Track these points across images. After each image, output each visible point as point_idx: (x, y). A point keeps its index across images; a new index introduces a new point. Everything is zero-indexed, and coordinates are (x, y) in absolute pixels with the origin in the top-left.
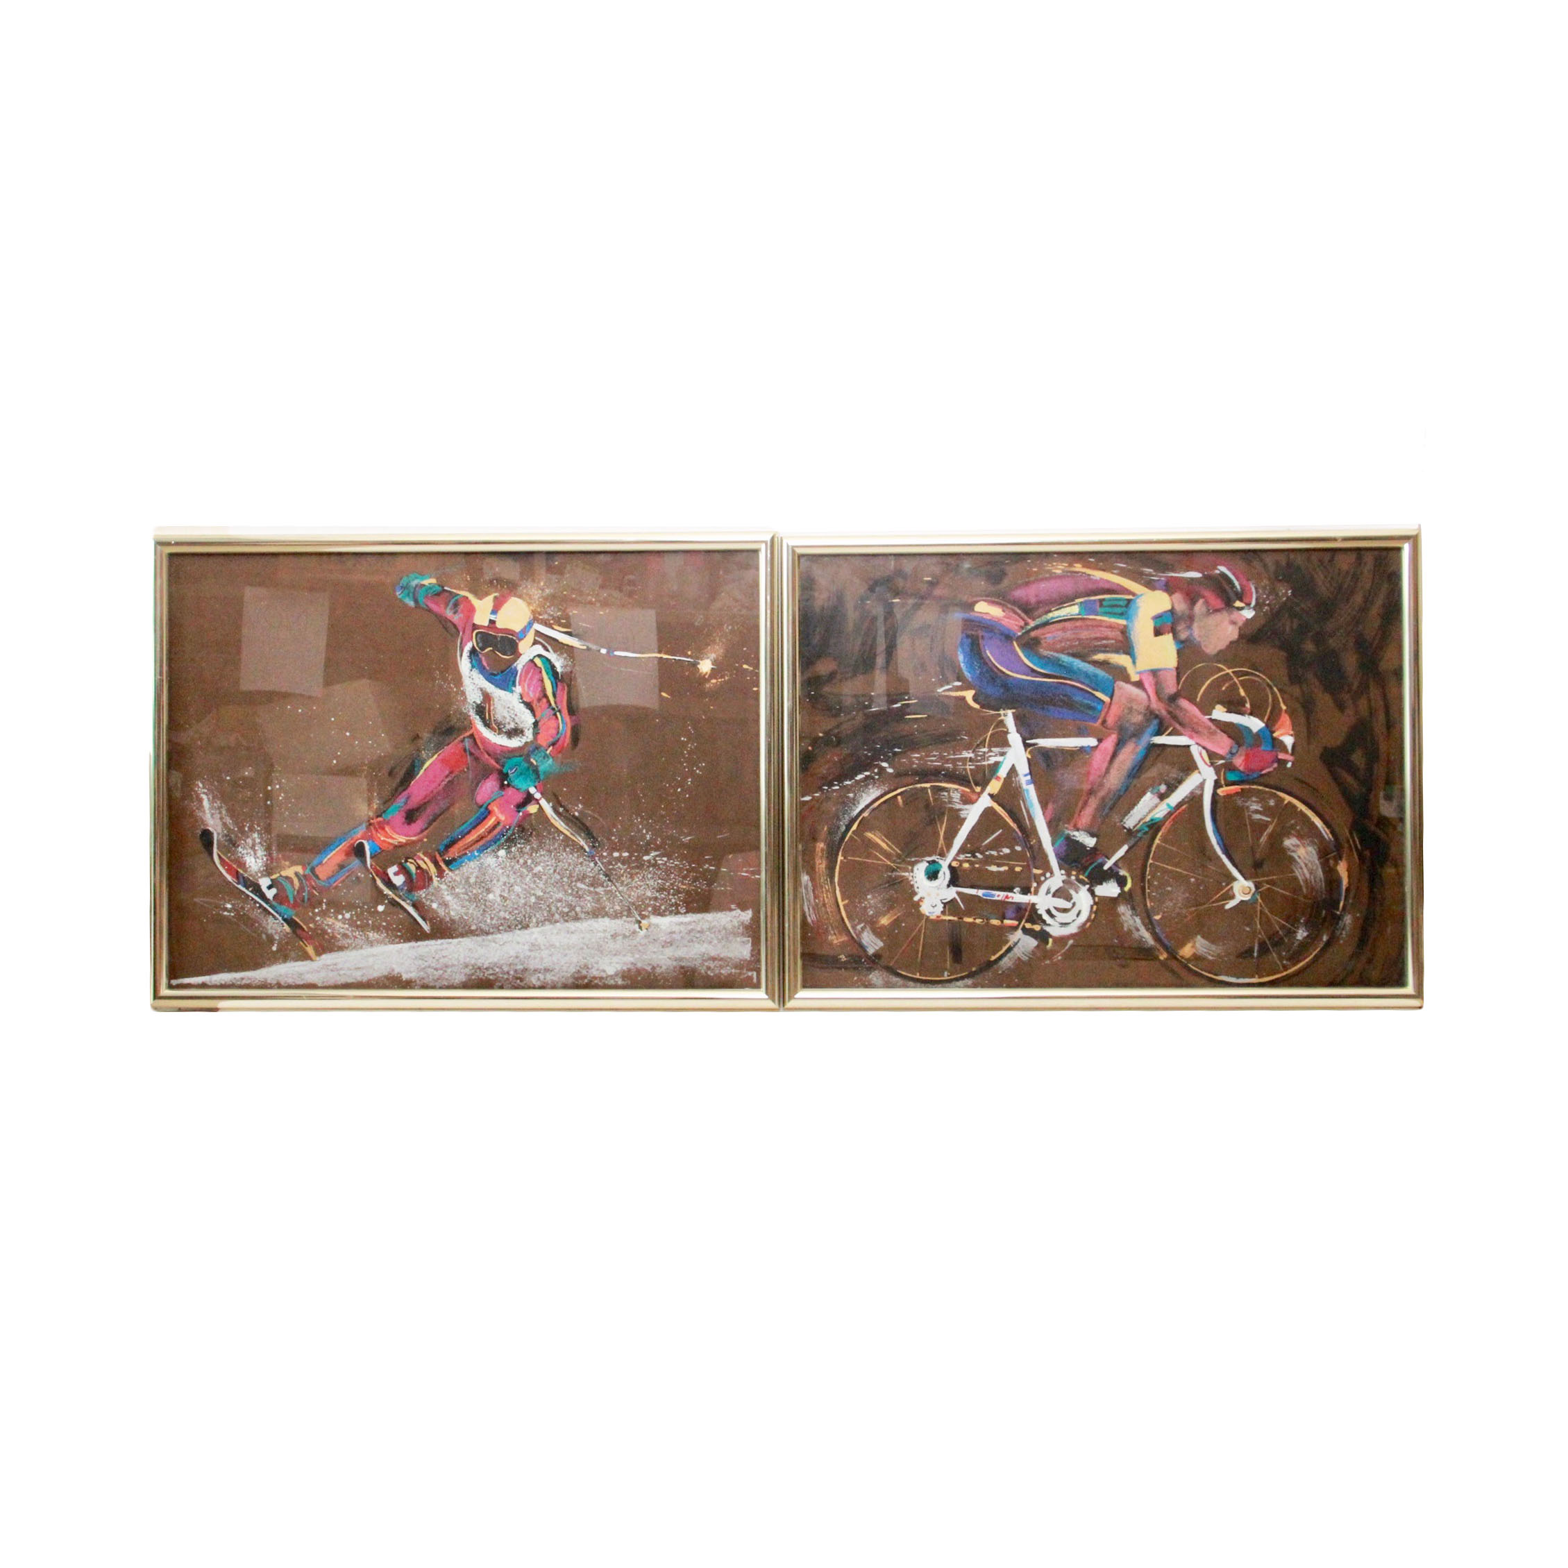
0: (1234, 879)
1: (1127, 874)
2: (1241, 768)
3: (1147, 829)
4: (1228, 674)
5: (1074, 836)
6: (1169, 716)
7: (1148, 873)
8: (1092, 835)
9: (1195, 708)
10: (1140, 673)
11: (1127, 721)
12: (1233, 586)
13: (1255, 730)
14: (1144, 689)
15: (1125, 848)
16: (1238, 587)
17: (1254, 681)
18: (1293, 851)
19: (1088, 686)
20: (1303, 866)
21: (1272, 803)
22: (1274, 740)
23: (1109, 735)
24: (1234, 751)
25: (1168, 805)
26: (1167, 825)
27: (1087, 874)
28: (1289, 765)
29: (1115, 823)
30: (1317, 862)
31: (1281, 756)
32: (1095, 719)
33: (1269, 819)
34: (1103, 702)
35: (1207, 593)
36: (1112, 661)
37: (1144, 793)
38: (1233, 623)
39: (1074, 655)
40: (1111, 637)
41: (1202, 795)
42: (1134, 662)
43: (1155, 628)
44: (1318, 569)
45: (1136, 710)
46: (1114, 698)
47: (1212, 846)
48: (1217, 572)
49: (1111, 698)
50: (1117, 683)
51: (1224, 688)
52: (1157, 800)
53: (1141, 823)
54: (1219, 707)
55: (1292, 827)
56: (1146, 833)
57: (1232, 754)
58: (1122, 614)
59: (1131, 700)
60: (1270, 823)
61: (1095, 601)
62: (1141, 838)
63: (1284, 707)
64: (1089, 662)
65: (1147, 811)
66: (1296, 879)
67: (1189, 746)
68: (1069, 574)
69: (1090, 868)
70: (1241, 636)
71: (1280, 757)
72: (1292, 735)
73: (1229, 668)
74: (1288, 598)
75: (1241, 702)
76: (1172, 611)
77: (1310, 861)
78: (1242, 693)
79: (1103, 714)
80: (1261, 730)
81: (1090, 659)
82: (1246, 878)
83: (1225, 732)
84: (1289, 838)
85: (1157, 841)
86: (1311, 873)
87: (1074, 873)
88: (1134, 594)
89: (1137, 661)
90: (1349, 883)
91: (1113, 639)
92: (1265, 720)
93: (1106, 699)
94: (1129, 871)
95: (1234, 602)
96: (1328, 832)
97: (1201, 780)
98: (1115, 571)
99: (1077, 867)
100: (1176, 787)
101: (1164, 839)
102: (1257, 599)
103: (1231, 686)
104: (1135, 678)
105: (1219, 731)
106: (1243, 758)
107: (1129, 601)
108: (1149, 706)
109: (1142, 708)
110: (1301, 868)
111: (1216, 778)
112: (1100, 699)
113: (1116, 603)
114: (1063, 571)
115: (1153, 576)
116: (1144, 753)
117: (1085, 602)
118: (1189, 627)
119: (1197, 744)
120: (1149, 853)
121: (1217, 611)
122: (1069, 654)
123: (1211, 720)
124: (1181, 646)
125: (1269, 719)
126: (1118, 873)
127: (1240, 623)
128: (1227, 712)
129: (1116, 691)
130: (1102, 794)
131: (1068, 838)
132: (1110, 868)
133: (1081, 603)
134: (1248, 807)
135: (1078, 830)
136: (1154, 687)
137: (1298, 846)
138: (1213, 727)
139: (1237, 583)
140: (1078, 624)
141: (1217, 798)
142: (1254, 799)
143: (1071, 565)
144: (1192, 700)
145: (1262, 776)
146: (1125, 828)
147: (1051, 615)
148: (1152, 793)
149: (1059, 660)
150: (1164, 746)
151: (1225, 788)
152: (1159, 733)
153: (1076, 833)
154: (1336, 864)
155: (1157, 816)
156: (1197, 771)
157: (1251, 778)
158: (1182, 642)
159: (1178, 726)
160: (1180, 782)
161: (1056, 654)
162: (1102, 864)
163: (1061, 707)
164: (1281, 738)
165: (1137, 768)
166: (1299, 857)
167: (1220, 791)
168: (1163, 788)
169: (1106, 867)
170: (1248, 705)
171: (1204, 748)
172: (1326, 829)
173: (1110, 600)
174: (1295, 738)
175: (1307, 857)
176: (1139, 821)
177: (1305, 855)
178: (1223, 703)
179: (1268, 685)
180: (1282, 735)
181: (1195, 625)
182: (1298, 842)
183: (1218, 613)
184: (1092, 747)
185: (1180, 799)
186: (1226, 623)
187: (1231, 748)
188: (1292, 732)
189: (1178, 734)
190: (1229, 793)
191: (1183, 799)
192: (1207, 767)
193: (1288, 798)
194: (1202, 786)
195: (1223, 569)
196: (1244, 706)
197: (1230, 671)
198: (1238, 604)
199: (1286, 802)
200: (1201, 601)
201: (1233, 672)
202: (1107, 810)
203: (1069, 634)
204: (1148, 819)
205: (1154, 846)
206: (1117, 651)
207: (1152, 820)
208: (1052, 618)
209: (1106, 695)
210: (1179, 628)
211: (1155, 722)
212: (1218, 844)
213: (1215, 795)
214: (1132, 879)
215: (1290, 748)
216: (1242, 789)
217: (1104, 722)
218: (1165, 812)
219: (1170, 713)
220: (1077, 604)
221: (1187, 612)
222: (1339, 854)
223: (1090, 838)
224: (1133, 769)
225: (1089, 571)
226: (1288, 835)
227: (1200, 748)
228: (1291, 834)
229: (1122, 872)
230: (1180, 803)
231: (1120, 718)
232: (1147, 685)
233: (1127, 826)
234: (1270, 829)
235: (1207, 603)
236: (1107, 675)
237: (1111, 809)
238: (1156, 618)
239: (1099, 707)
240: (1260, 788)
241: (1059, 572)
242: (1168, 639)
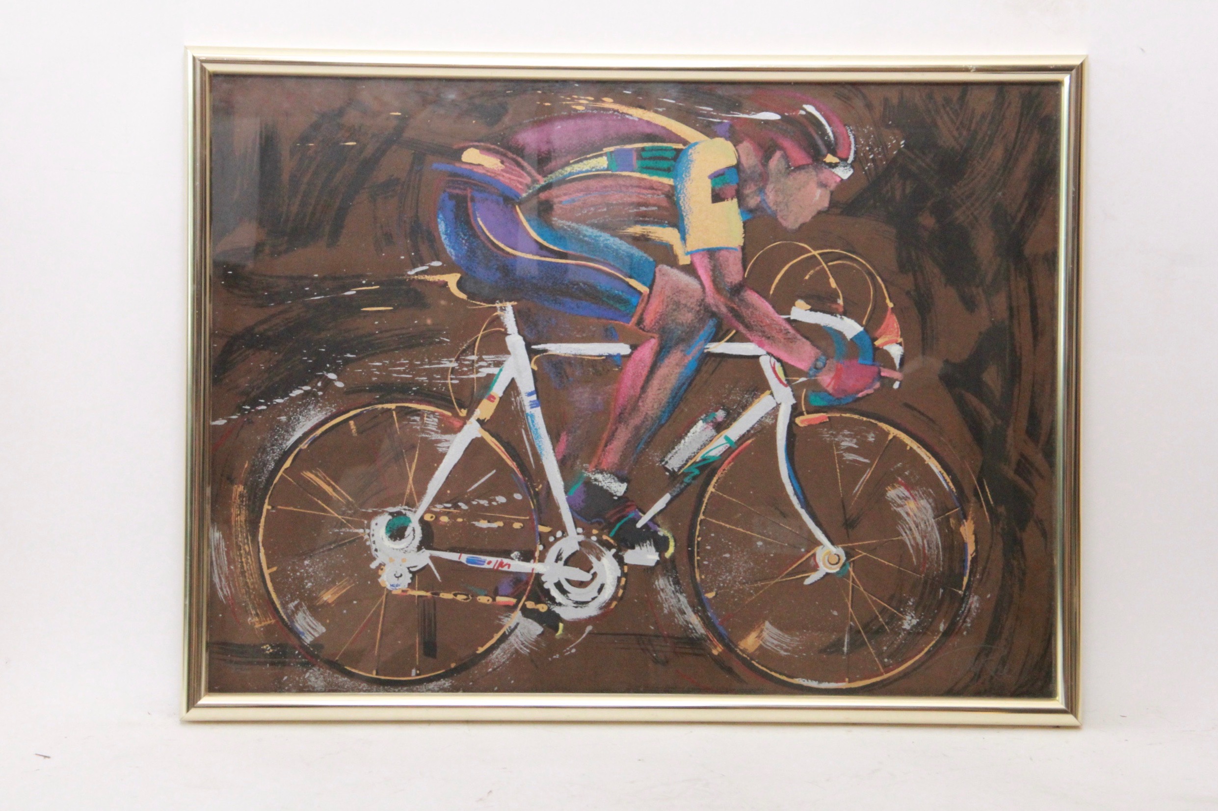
0: (818, 543)
1: (669, 535)
2: (830, 389)
3: (697, 472)
4: (814, 257)
5: (596, 480)
6: (730, 315)
7: (697, 533)
8: (622, 480)
9: (767, 303)
10: (691, 254)
11: (673, 321)
12: (824, 133)
13: (849, 335)
14: (698, 278)
15: (667, 497)
16: (831, 135)
17: (853, 268)
18: (899, 506)
19: (619, 270)
20: (913, 526)
21: (871, 438)
22: (876, 349)
23: (648, 340)
24: (820, 364)
25: (727, 438)
26: (726, 466)
27: (613, 533)
28: (896, 385)
29: (654, 463)
30: (932, 521)
31: (885, 373)
32: (628, 316)
33: (867, 461)
34: (640, 293)
35: (787, 144)
36: (652, 236)
37: (694, 423)
38: (823, 185)
39: (603, 227)
40: (652, 201)
41: (774, 427)
42: (684, 239)
43: (713, 190)
44: (942, 111)
45: (685, 305)
46: (655, 288)
47: (787, 496)
48: (803, 113)
49: (651, 287)
50: (660, 266)
51: (807, 277)
52: (711, 432)
53: (689, 464)
54: (800, 303)
55: (900, 472)
56: (694, 478)
57: (816, 368)
58: (668, 170)
59: (678, 290)
60: (870, 465)
61: (631, 150)
62: (689, 484)
63: (891, 305)
64: (621, 237)
65: (699, 446)
66: (903, 544)
67: (758, 357)
68: (595, 112)
69: (618, 525)
70: (833, 204)
71: (883, 374)
72: (900, 344)
73: (815, 249)
74: (900, 152)
75: (832, 297)
76: (738, 167)
77: (922, 519)
78: (833, 285)
79: (639, 310)
80: (858, 336)
81: (621, 232)
82: (833, 543)
83: (807, 338)
84: (894, 487)
85: (711, 489)
86: (923, 537)
87: (595, 532)
88: (685, 143)
89: (687, 236)
90: (976, 551)
91: (654, 205)
92: (864, 323)
93: (644, 289)
94: (672, 529)
95: (825, 156)
96: (949, 480)
97: (775, 405)
98: (660, 110)
99: (600, 523)
100: (739, 414)
101: (718, 487)
102: (856, 152)
103: (818, 272)
104: (684, 260)
105: (799, 337)
106: (832, 375)
107: (678, 151)
108: (703, 300)
109: (692, 303)
110: (911, 530)
111: (794, 401)
112: (635, 289)
113: (657, 154)
114: (586, 106)
115: (713, 117)
116: (694, 366)
117: (618, 150)
118: (761, 190)
119: (768, 353)
120: (700, 502)
121: (799, 168)
122: (593, 226)
123: (789, 321)
124: (749, 217)
125: (869, 321)
126: (656, 532)
127: (833, 186)
128: (811, 310)
129: (658, 280)
130: (636, 421)
131: (588, 483)
132: (646, 526)
133: (611, 153)
134: (838, 444)
135: (601, 472)
136: (711, 273)
137: (906, 498)
138: (792, 331)
139: (829, 130)
140: (608, 182)
141: (795, 431)
142: (846, 432)
143: (598, 99)
144: (763, 294)
145: (859, 399)
146: (667, 470)
147: (568, 169)
148: (705, 421)
149: (579, 233)
150: (723, 356)
151: (807, 416)
152: (716, 338)
153: (599, 477)
154: (960, 523)
155: (712, 454)
156: (768, 392)
157: (843, 402)
158: (751, 211)
159: (741, 328)
160: (745, 407)
161: (574, 225)
162: (635, 521)
163: (580, 299)
164: (886, 348)
165: (685, 387)
166: (908, 514)
167: (798, 420)
168: (720, 415)
169: (639, 525)
170: (840, 301)
171: (779, 360)
172: (945, 475)
173: (652, 149)
174: (905, 349)
175: (918, 514)
176: (687, 461)
177: (916, 510)
178: (807, 299)
179: (870, 274)
180: (886, 343)
181: (770, 187)
182: (907, 493)
183: (803, 172)
184: (625, 356)
185: (743, 431)
186: (813, 185)
187: (817, 360)
188: (900, 340)
189: (743, 339)
190: (813, 423)
191: (748, 431)
192: (782, 386)
193: (893, 432)
194: (776, 410)
195: (810, 109)
196: (835, 302)
197: (815, 253)
198: (830, 158)
199: (890, 437)
200: (778, 154)
201: (821, 254)
202: (642, 446)
203: (593, 198)
204: (698, 458)
205: (707, 496)
206: (660, 222)
207: (704, 459)
208: (571, 174)
209: (644, 283)
210: (747, 191)
211: (711, 323)
212: (796, 494)
213: (791, 425)
214: (675, 541)
215: (897, 362)
216: (829, 418)
217: (640, 322)
218: (722, 449)
219: (732, 310)
220: (606, 154)
221: (760, 169)
222: (962, 509)
223: (618, 484)
224: (680, 388)
225: (623, 109)
226: (893, 483)
227: (773, 360)
228: (896, 481)
229: (662, 532)
230: (744, 435)
231: (663, 316)
232: (701, 272)
233: (669, 467)
234: (867, 476)
235: (786, 157)
236: (645, 255)
237: (648, 444)
238: (716, 176)
239: (634, 300)
240: (856, 417)
241: (580, 108)
242: (731, 206)
